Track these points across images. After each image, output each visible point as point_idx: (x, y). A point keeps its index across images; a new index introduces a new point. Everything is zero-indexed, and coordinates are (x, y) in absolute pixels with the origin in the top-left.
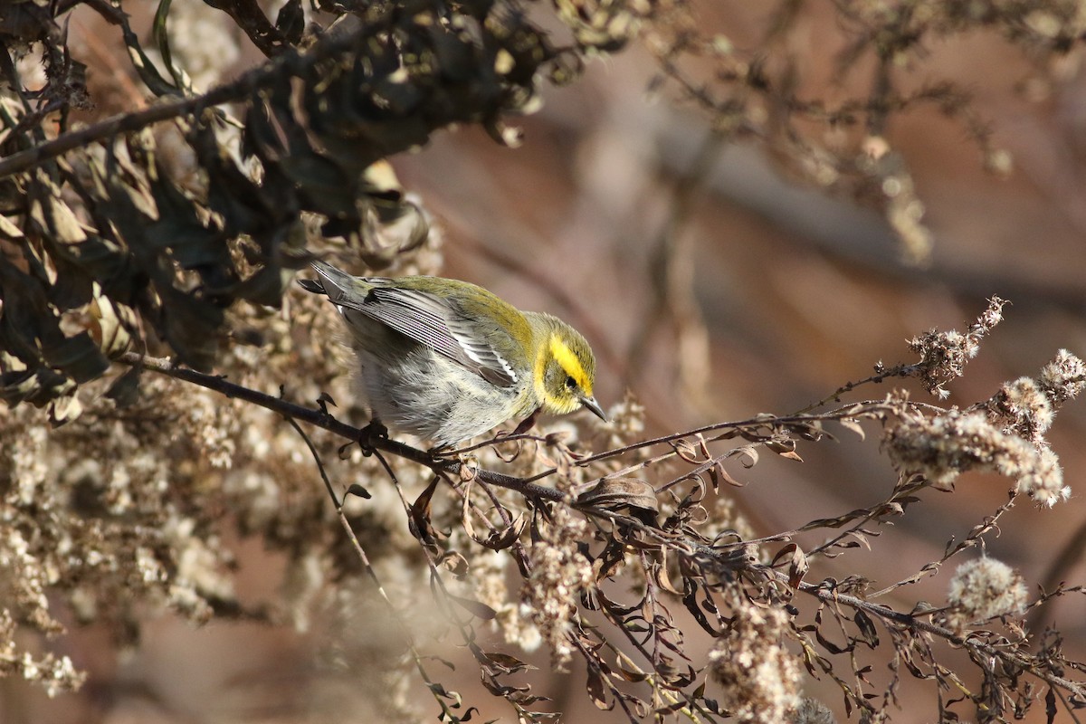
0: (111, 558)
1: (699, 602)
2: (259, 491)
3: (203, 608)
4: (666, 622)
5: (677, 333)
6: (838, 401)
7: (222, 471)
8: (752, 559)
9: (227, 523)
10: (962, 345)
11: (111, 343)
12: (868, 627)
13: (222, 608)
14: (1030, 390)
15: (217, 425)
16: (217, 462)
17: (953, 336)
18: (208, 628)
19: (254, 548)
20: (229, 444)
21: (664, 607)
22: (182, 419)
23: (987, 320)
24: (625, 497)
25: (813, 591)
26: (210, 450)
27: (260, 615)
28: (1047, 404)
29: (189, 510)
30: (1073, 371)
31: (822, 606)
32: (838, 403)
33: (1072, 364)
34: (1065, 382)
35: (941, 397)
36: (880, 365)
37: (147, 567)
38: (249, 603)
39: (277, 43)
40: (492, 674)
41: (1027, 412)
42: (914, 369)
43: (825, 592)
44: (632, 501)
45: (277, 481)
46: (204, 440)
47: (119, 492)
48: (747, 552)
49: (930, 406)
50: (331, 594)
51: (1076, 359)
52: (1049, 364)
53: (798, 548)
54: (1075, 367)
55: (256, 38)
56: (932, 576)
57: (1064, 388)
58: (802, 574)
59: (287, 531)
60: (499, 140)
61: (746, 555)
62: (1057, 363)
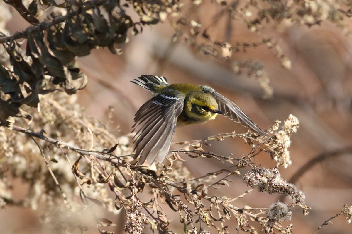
2: (20, 163)
4: (161, 213)
7: (8, 158)
8: (189, 190)
9: (9, 173)
12: (228, 214)
13: (8, 202)
14: (284, 135)
15: (7, 142)
16: (7, 155)
18: (4, 210)
19: (18, 183)
20: (12, 149)
21: (160, 207)
24: (145, 166)
25: (209, 200)
26: (5, 151)
27: (20, 204)
28: (288, 139)
30: (294, 122)
31: (212, 205)
33: (294, 120)
34: (292, 126)
38: (16, 200)
39: (29, 16)
40: (101, 226)
41: (283, 142)
43: (213, 200)
45: (26, 159)
46: (3, 147)
48: (187, 187)
50: (44, 197)
51: (295, 118)
52: (287, 120)
53: (204, 185)
54: (295, 121)
55: (22, 14)
56: (248, 195)
57: (292, 128)
58: (206, 194)
59: (29, 176)
60: (114, 53)
61: (186, 189)
62: (289, 120)
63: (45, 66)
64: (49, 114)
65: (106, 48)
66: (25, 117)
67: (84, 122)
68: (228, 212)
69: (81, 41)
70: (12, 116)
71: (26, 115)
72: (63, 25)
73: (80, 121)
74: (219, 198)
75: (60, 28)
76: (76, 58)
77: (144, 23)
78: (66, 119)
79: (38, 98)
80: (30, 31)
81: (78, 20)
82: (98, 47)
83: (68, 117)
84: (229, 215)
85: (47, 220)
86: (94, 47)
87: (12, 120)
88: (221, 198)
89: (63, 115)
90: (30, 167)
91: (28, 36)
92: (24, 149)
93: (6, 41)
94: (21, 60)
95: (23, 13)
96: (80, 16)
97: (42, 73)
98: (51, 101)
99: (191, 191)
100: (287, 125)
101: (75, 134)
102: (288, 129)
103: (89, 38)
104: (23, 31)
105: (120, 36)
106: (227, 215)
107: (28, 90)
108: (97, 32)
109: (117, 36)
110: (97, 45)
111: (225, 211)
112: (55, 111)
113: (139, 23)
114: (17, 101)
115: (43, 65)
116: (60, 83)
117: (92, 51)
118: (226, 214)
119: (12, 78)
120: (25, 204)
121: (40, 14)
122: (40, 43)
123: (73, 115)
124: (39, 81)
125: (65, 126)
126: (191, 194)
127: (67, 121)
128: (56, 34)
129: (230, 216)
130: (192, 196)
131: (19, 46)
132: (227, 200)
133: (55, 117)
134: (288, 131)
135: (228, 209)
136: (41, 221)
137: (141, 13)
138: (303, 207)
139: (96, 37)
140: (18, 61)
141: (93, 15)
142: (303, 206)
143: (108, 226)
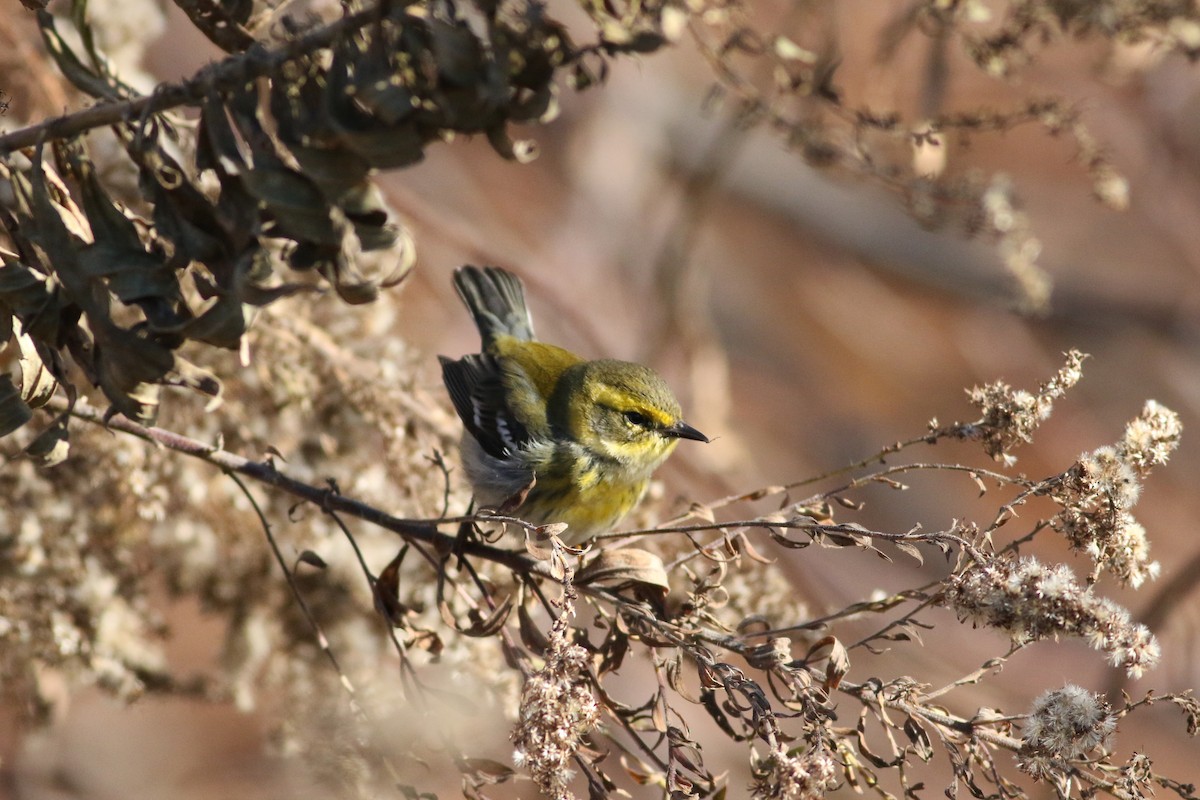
0: (23, 626)
1: (719, 703)
2: (193, 543)
3: (132, 684)
4: (682, 735)
5: (688, 358)
6: (883, 462)
7: (152, 523)
8: (783, 656)
9: (154, 582)
10: (1034, 409)
11: (33, 389)
12: (920, 738)
13: (153, 682)
14: (1112, 462)
15: (146, 468)
16: (146, 512)
17: (1023, 398)
18: (136, 708)
19: (188, 611)
20: (161, 492)
21: (679, 716)
22: (105, 463)
23: (1063, 379)
24: (627, 570)
25: (856, 692)
26: (138, 500)
27: (196, 689)
28: (1131, 477)
29: (111, 566)
30: (1163, 426)
31: (865, 711)
32: (882, 465)
33: (1163, 419)
34: (1154, 443)
35: (1006, 465)
36: (934, 423)
37: (66, 636)
38: (182, 676)
39: (222, 24)
40: (475, 784)
41: (1108, 488)
42: (974, 430)
43: (868, 694)
44: (636, 575)
45: (216, 530)
46: (130, 487)
47: (29, 548)
48: (776, 647)
49: (992, 474)
50: (280, 665)
51: (1167, 412)
52: (1134, 420)
53: (837, 642)
54: (1166, 423)
55: (197, 18)
56: (995, 674)
57: (1153, 450)
58: (842, 672)
59: (227, 590)
60: (508, 155)
61: (775, 651)
62: (1144, 419)
63: (263, 205)
64: (293, 372)
65: (480, 138)
66: (197, 383)
67: (418, 401)
68: (921, 732)
69: (391, 115)
70: (151, 381)
71: (198, 380)
72: (327, 58)
73: (406, 399)
74: (888, 686)
75: (313, 70)
76: (374, 172)
77: (611, 48)
78: (354, 390)
79: (240, 319)
80: (209, 80)
81: (379, 38)
82: (450, 136)
83: (359, 383)
84: (927, 744)
85: (292, 747)
86: (439, 137)
87: (148, 395)
88: (894, 683)
89: (343, 378)
90: (229, 561)
91: (206, 100)
92: (209, 495)
93: (125, 117)
94: (179, 181)
95: (200, 17)
96: (387, 24)
97: (254, 231)
98: (302, 325)
99: (789, 659)
100: (1135, 438)
101: (387, 442)
102: (1137, 452)
103: (415, 102)
104: (185, 80)
105: (527, 93)
106: (918, 746)
107: (205, 291)
108: (445, 84)
109: (517, 97)
110: (448, 127)
111: (912, 731)
112: (316, 361)
113: (594, 50)
114: (167, 330)
115: (254, 202)
116: (318, 264)
117: (432, 150)
118: (914, 739)
119: (148, 247)
120: (214, 691)
121: (261, 20)
122: (246, 123)
123: (380, 375)
124: (245, 259)
125: (351, 418)
126: (789, 669)
127: (357, 397)
128: (303, 89)
129: (930, 749)
130: (793, 676)
131: (171, 133)
132: (915, 689)
133: (315, 384)
134: (1136, 460)
135: (924, 722)
136: (269, 751)
137: (601, 14)
138: (1186, 705)
139: (441, 99)
140: (169, 186)
141: (430, 23)
142: (1186, 701)
143: (500, 781)
